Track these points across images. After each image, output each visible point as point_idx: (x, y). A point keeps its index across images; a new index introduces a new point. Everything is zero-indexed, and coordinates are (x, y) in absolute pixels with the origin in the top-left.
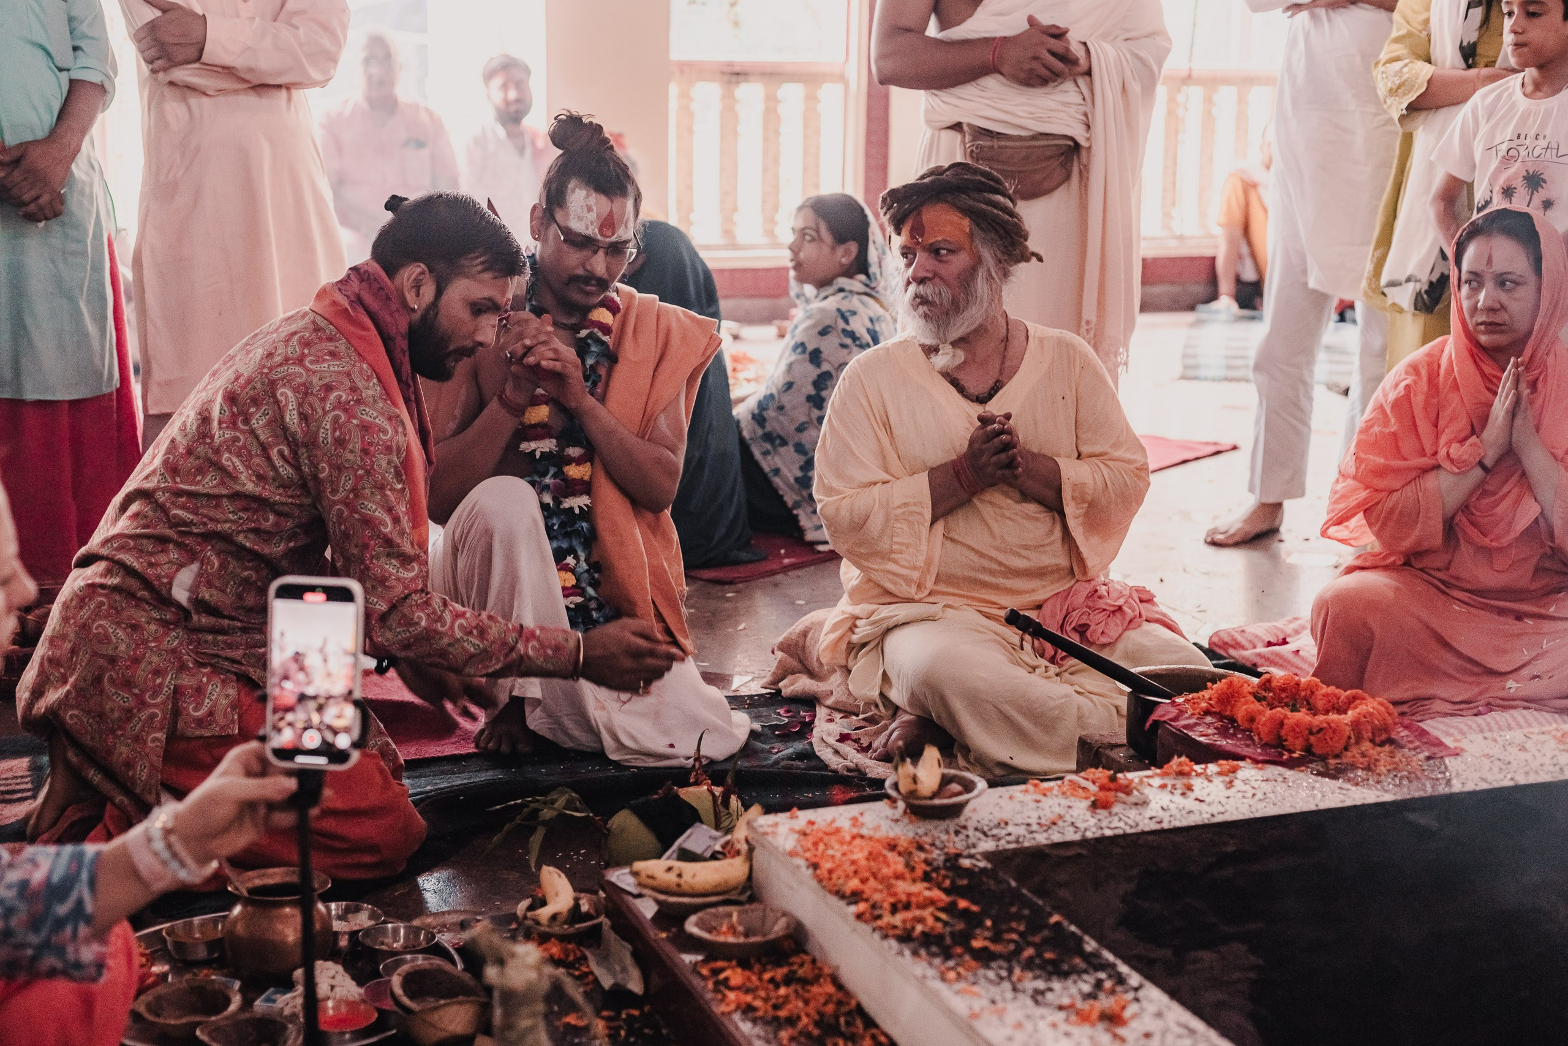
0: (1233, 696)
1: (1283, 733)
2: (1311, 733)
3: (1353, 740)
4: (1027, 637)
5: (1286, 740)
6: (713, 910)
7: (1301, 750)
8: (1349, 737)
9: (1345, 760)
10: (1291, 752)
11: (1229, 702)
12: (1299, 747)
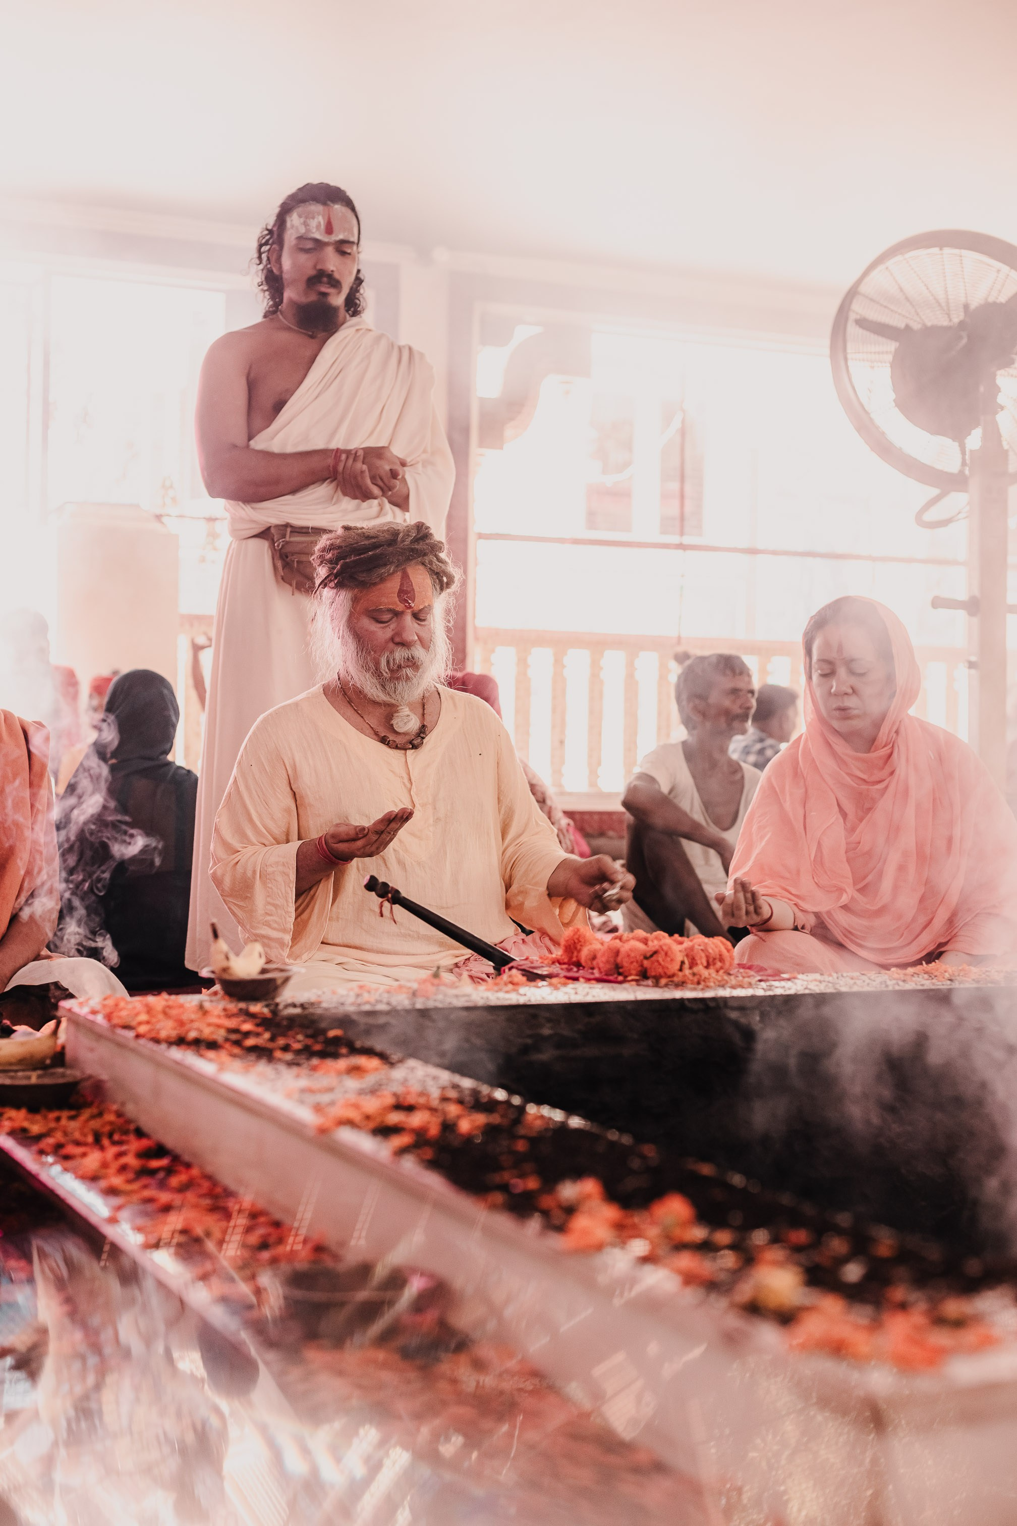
0: (580, 941)
1: (619, 959)
2: (646, 958)
3: (687, 965)
4: (387, 905)
5: (622, 967)
6: (12, 1074)
7: (637, 975)
8: (683, 963)
9: (676, 979)
10: (626, 977)
11: (576, 948)
12: (634, 972)
